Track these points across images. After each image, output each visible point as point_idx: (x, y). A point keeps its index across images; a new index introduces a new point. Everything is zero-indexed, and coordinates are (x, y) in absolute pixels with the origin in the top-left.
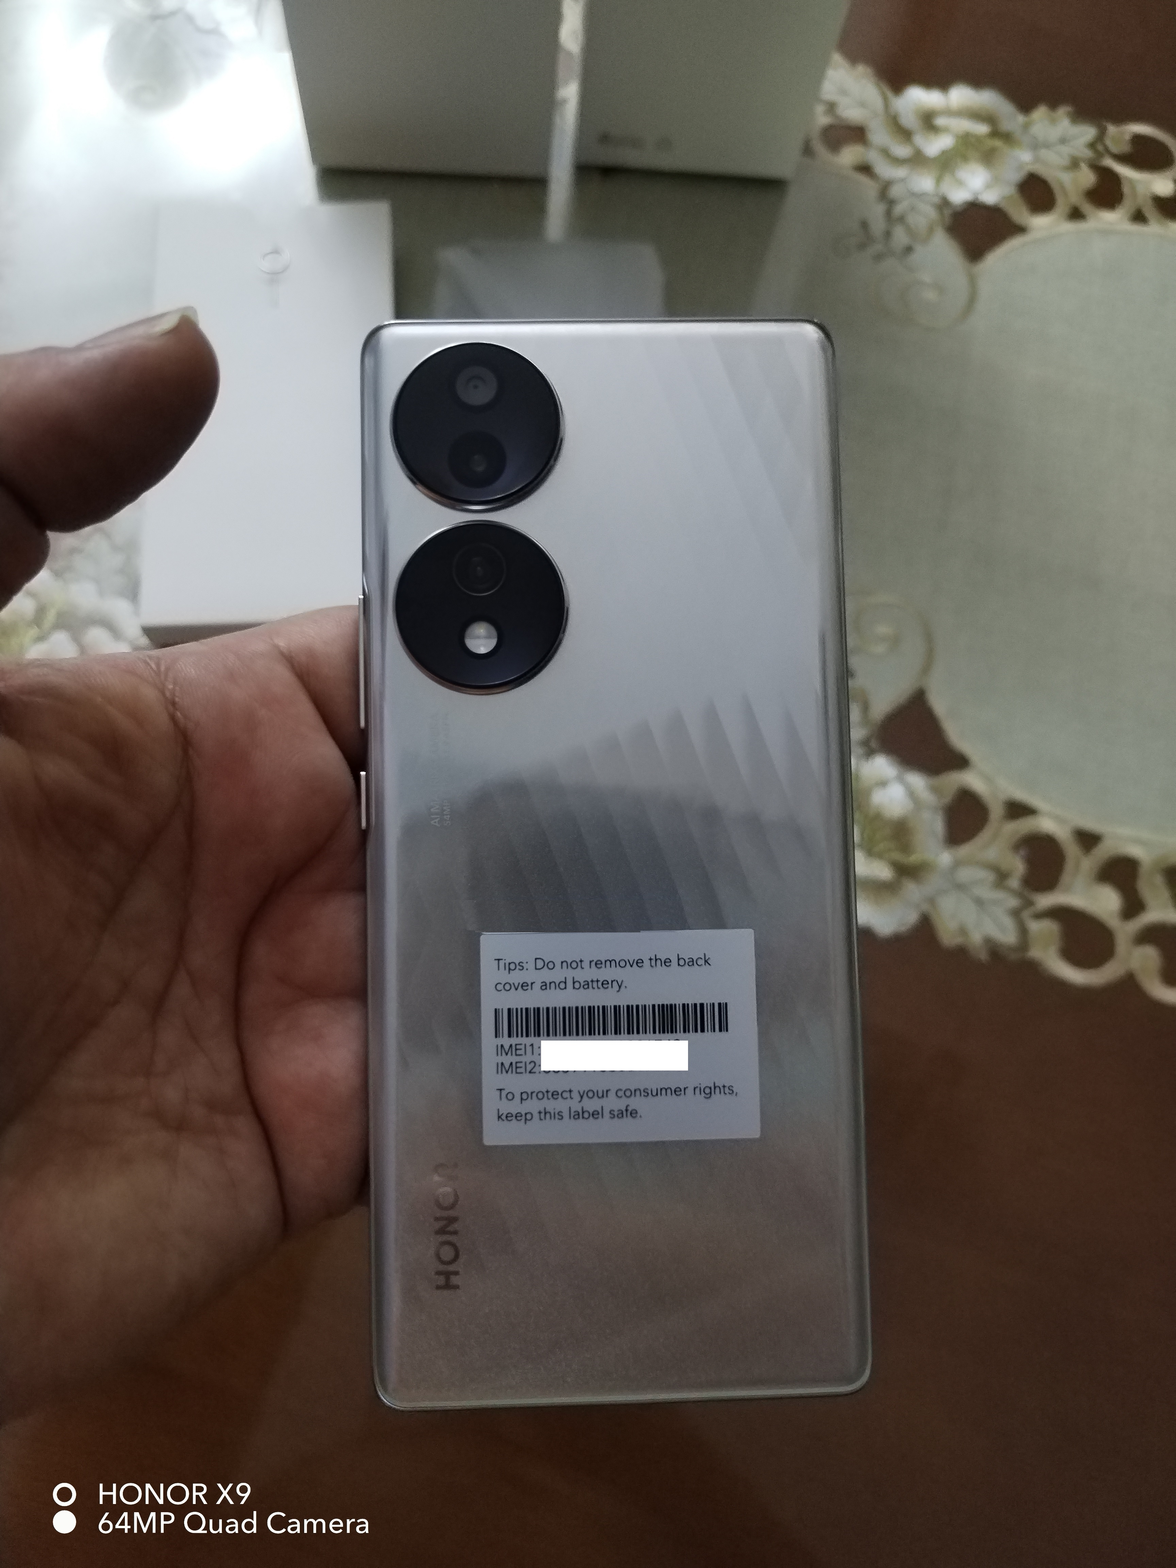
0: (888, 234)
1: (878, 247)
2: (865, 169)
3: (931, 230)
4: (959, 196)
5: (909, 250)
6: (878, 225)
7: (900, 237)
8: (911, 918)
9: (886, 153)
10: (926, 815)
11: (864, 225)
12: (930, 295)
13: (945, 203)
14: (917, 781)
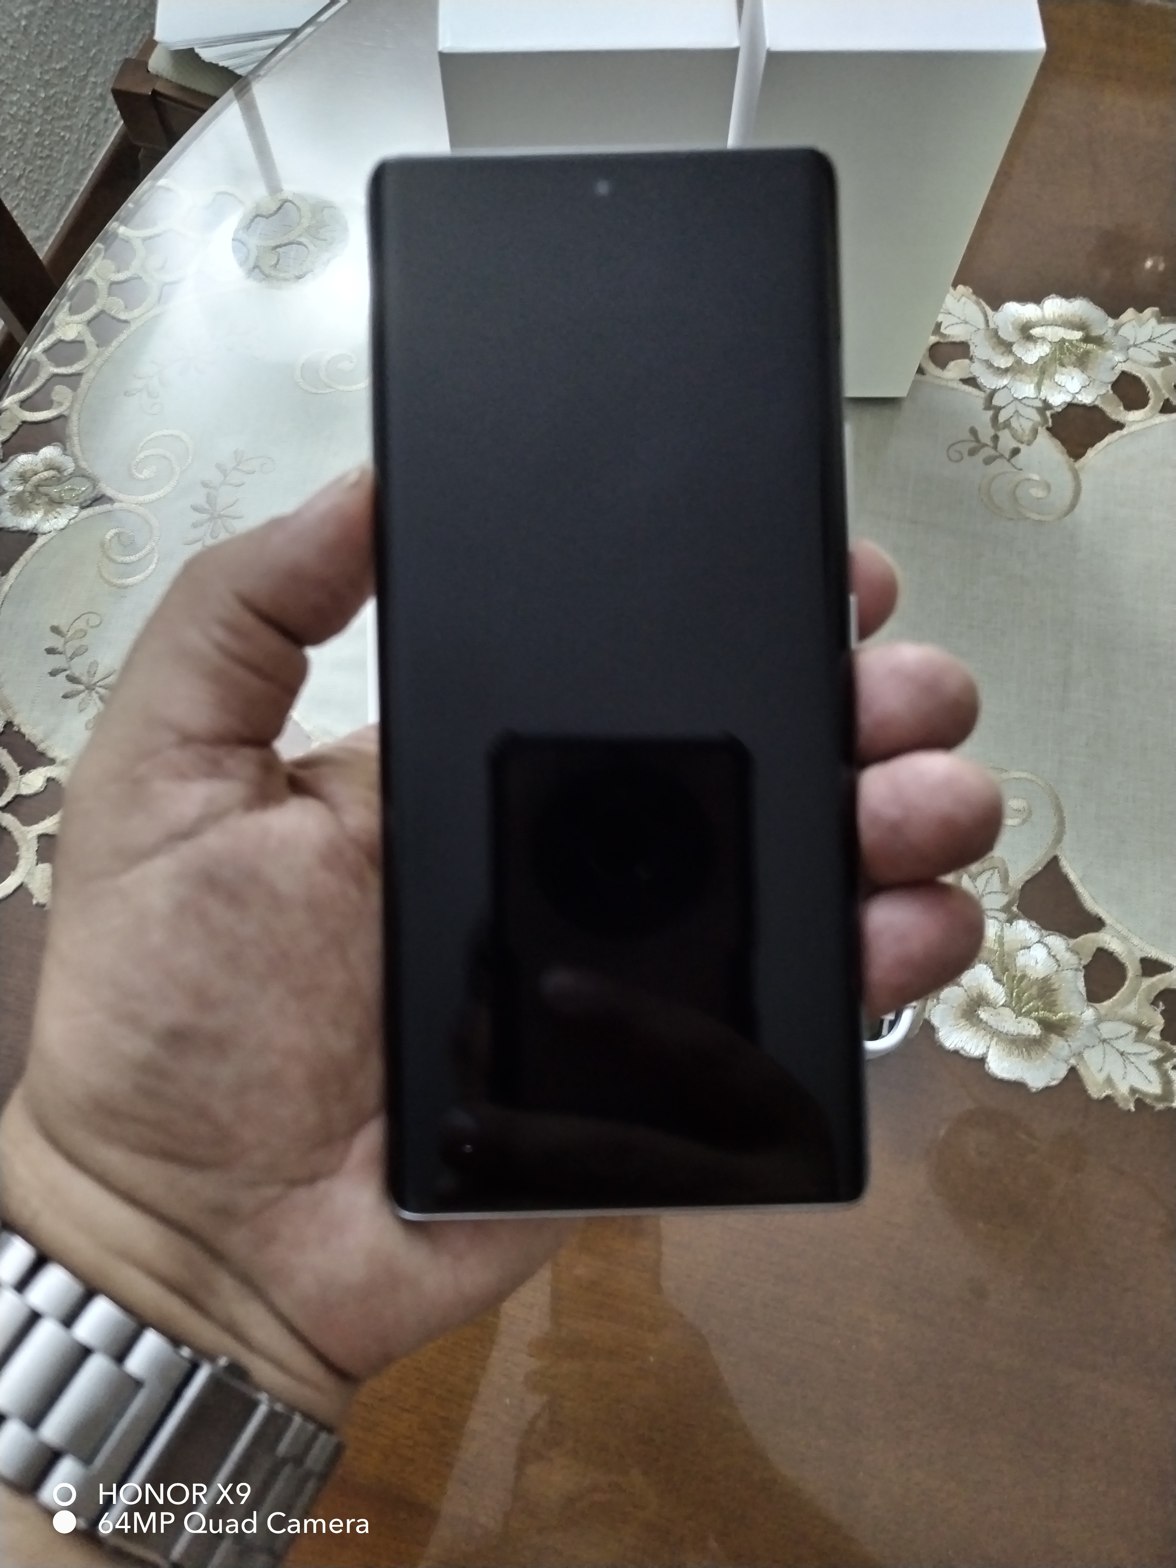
0: (996, 438)
1: (988, 452)
2: (971, 381)
3: (1035, 432)
4: (1058, 400)
5: (1016, 452)
6: (986, 433)
7: (1007, 441)
8: (1062, 1072)
9: (989, 365)
10: (1070, 974)
11: (973, 432)
12: (1037, 492)
13: (1047, 405)
14: (1057, 942)
